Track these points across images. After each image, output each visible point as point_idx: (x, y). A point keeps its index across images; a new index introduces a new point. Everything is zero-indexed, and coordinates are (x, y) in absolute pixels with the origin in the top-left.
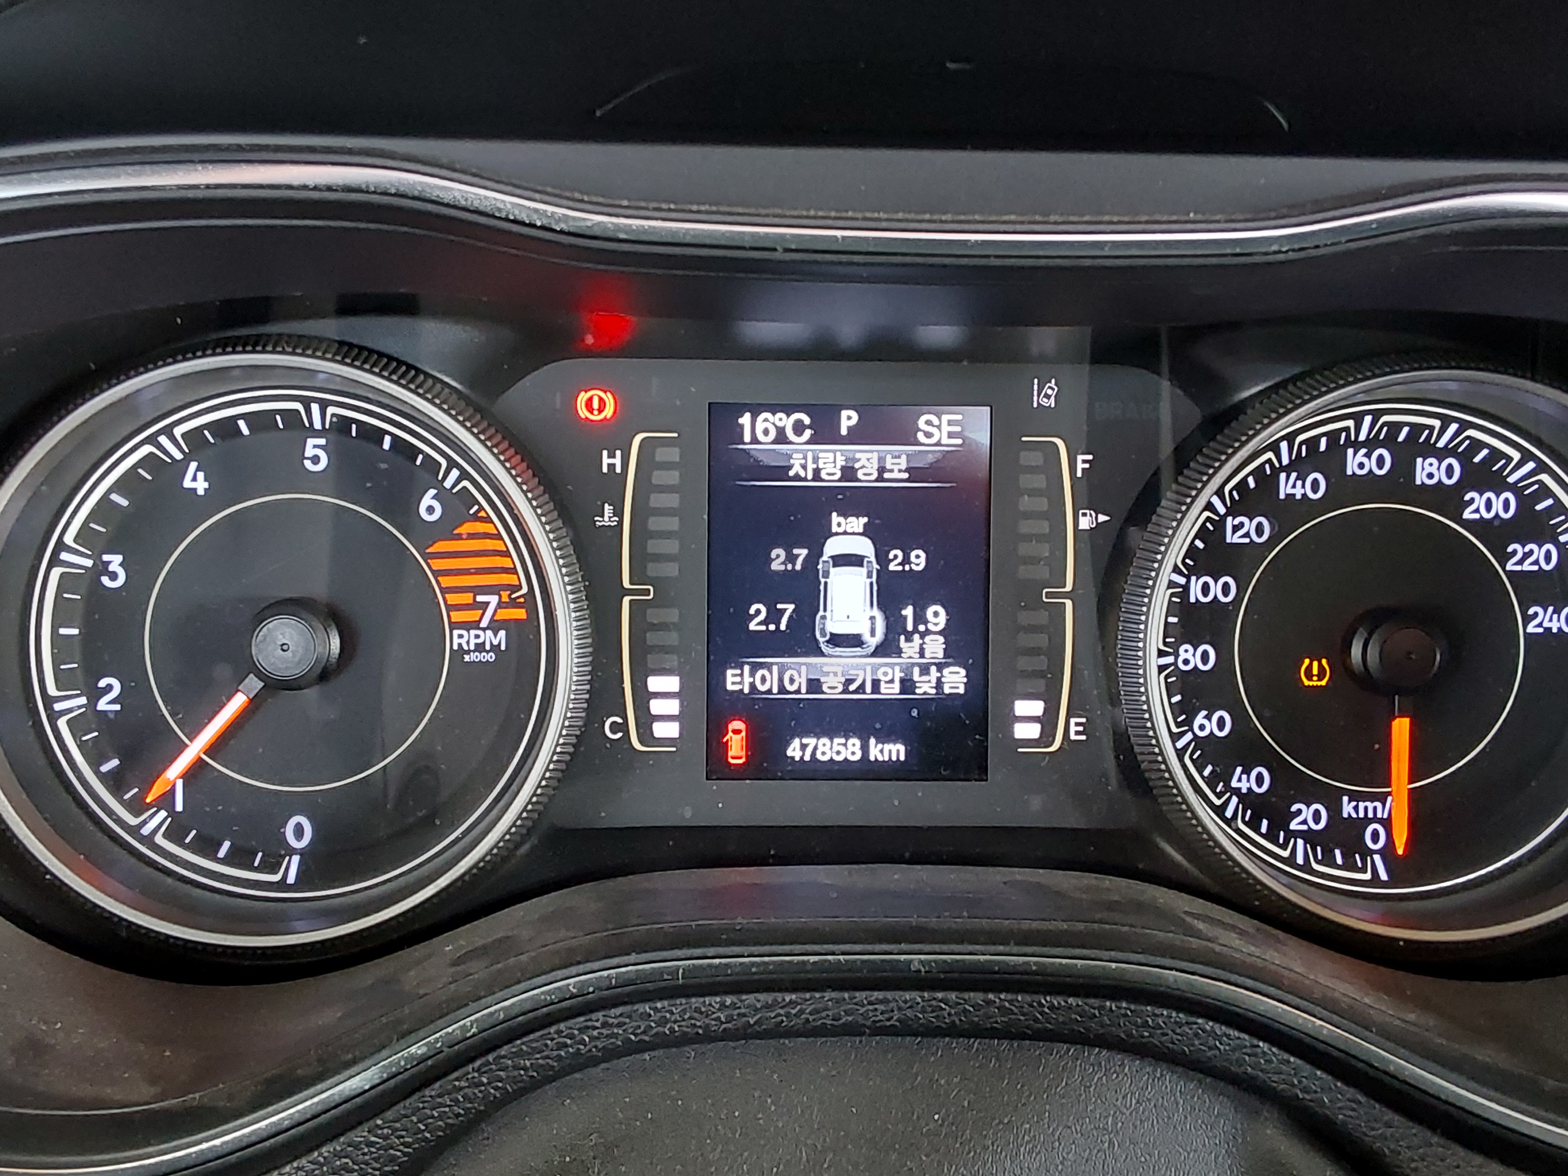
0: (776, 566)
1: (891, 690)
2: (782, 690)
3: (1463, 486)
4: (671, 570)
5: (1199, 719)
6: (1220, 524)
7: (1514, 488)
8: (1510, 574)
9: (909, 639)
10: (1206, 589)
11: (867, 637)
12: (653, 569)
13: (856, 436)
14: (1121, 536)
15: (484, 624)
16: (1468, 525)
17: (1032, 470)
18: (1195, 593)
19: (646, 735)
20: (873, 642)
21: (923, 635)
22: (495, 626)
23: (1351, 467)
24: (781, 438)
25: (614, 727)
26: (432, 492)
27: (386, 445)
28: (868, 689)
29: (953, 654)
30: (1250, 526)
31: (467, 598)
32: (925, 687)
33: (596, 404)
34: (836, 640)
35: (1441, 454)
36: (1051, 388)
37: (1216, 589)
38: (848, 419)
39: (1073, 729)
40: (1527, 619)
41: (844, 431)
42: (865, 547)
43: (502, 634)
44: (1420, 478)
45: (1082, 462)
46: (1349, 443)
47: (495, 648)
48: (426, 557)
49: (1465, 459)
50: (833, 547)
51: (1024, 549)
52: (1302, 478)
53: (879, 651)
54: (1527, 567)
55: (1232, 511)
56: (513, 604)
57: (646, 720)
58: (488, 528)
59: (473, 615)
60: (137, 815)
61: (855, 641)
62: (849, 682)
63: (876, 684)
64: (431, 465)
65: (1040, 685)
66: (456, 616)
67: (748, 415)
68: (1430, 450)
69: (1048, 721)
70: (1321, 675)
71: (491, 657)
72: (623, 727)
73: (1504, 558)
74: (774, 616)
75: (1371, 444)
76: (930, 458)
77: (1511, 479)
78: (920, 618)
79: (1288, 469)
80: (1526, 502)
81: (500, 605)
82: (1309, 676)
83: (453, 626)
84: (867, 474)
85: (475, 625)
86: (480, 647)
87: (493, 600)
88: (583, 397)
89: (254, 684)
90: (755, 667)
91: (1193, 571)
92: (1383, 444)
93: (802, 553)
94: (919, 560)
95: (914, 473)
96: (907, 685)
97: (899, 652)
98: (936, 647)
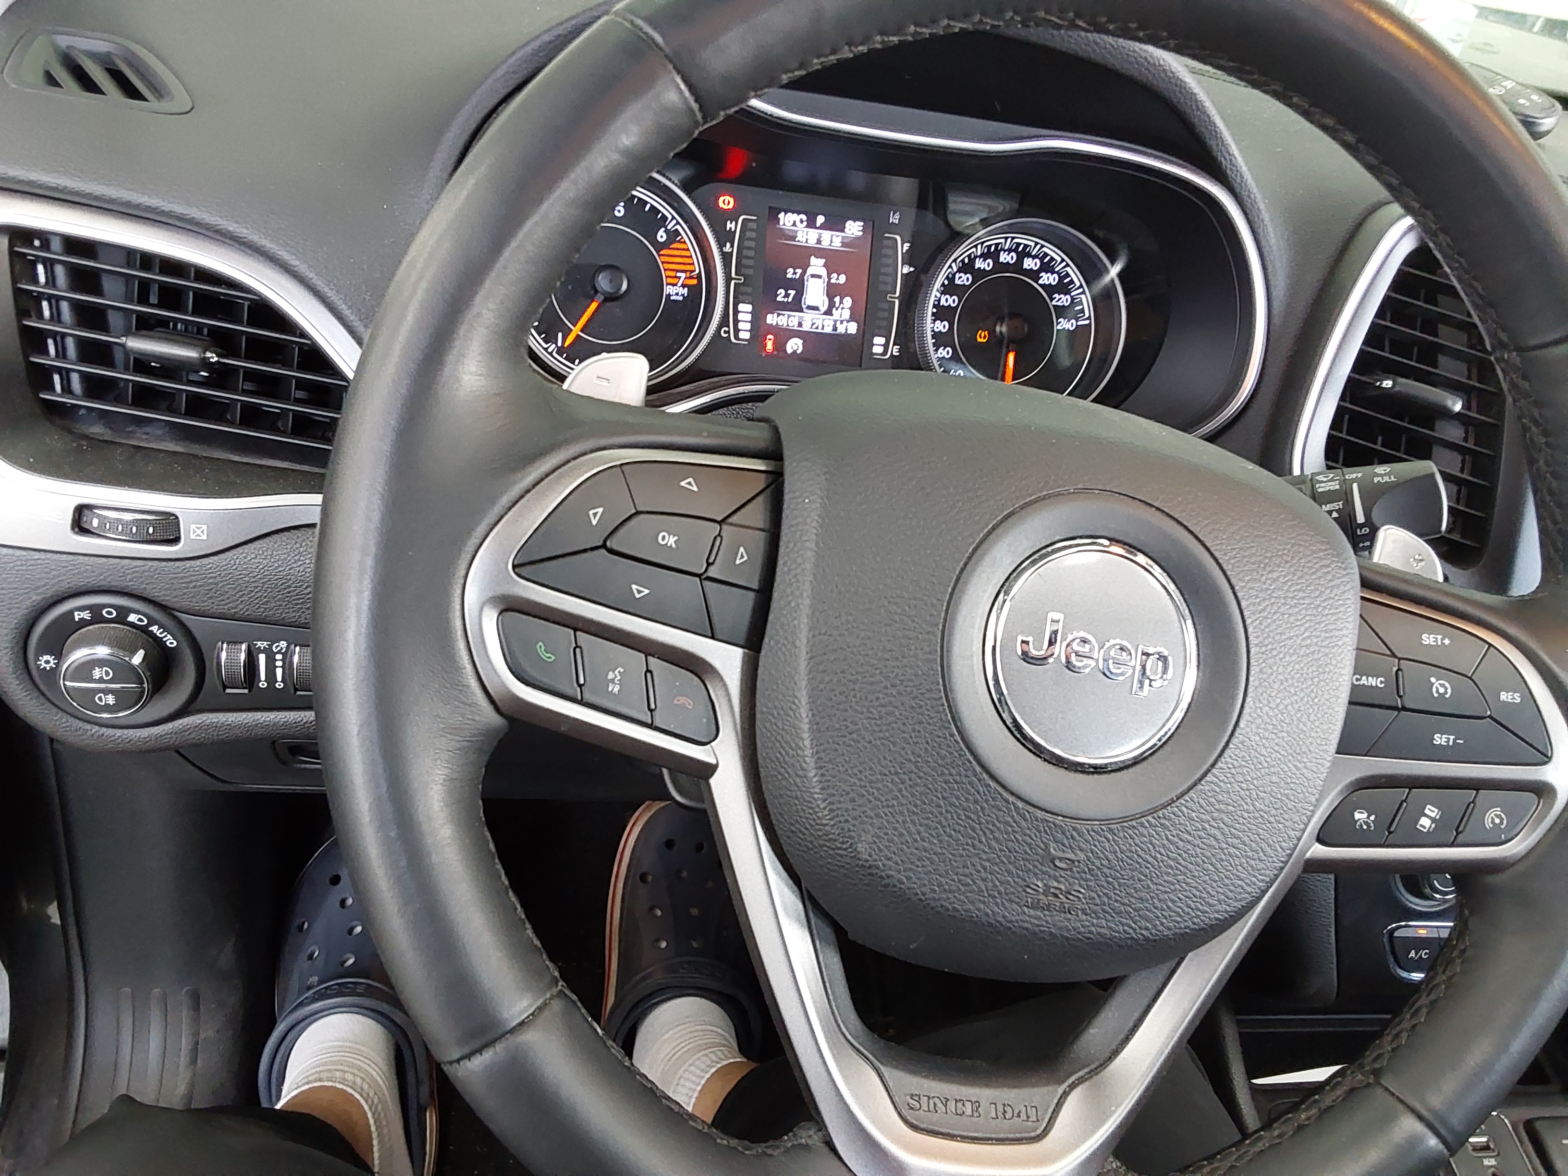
0: (789, 276)
1: (828, 330)
2: (788, 325)
3: (1040, 270)
4: (750, 272)
5: (941, 350)
6: (954, 275)
7: (1057, 273)
8: (1054, 306)
9: (837, 309)
10: (947, 300)
11: (821, 308)
12: (744, 271)
13: (823, 227)
14: (917, 278)
15: (679, 284)
16: (1041, 285)
17: (888, 247)
18: (943, 302)
19: (736, 337)
20: (823, 309)
21: (843, 308)
22: (683, 286)
23: (1002, 259)
24: (794, 224)
25: (725, 332)
26: (663, 229)
27: (647, 208)
28: (820, 327)
29: (852, 319)
30: (964, 277)
31: (673, 274)
32: (841, 329)
33: (726, 202)
34: (809, 308)
35: (1034, 257)
36: (897, 216)
37: (950, 301)
38: (821, 219)
39: (895, 350)
40: (1058, 324)
41: (818, 225)
42: (823, 272)
43: (686, 289)
44: (1025, 266)
45: (906, 246)
46: (1002, 249)
47: (683, 295)
48: (659, 255)
49: (1042, 259)
50: (810, 271)
51: (881, 278)
52: (985, 260)
53: (826, 313)
54: (1059, 304)
55: (959, 271)
56: (691, 278)
57: (737, 331)
58: (683, 246)
59: (675, 281)
60: (547, 343)
61: (815, 308)
62: (813, 324)
63: (823, 326)
64: (664, 218)
65: (884, 333)
66: (670, 280)
67: (783, 213)
68: (1029, 255)
69: (886, 346)
70: (985, 337)
71: (681, 298)
72: (728, 332)
73: (1052, 299)
74: (787, 295)
75: (1010, 251)
76: (849, 240)
77: (1057, 270)
78: (841, 302)
79: (980, 257)
80: (1061, 279)
81: (686, 278)
82: (980, 337)
83: (668, 284)
84: (825, 244)
85: (674, 285)
86: (677, 294)
87: (683, 275)
88: (722, 199)
89: (600, 298)
90: (779, 315)
91: (942, 293)
92: (1014, 251)
93: (799, 271)
94: (842, 279)
95: (844, 244)
96: (835, 329)
97: (832, 315)
98: (847, 314)
